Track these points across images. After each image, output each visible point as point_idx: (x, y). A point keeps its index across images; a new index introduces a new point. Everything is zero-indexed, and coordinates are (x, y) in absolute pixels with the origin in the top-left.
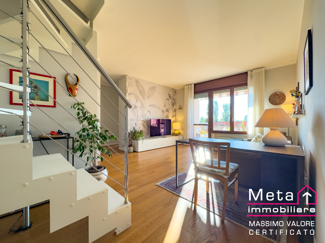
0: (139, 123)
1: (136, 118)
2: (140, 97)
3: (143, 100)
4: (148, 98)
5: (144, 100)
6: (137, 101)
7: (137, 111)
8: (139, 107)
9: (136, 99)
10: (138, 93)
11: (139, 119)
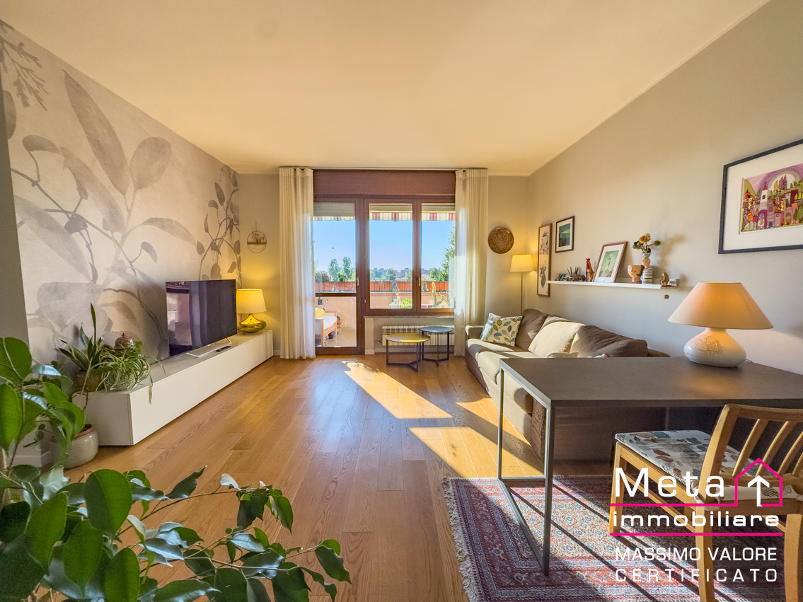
0: (106, 305)
1: (84, 280)
2: (101, 175)
3: (115, 193)
4: (140, 186)
5: (120, 191)
6: (83, 192)
7: (88, 246)
8: (100, 226)
9: (78, 182)
10: (86, 154)
11: (100, 282)
